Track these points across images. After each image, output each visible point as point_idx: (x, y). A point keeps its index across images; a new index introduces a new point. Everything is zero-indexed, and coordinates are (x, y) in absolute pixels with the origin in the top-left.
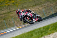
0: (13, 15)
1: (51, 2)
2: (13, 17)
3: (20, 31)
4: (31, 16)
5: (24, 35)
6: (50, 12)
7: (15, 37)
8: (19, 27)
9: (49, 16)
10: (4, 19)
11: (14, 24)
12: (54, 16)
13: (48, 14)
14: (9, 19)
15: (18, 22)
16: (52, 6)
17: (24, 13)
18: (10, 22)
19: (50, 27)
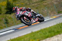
0: (46, 4)
2: (47, 6)
3: (54, 21)
4: (29, 16)
5: (58, 26)
7: (48, 28)
8: (53, 17)
10: (37, 8)
11: (48, 13)
14: (42, 8)
15: (52, 11)
17: (21, 12)
18: (43, 12)
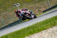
1: (10, 11)
6: (8, 22)
9: (8, 25)
12: (13, 25)
13: (6, 23)
16: (10, 15)
19: (9, 36)
